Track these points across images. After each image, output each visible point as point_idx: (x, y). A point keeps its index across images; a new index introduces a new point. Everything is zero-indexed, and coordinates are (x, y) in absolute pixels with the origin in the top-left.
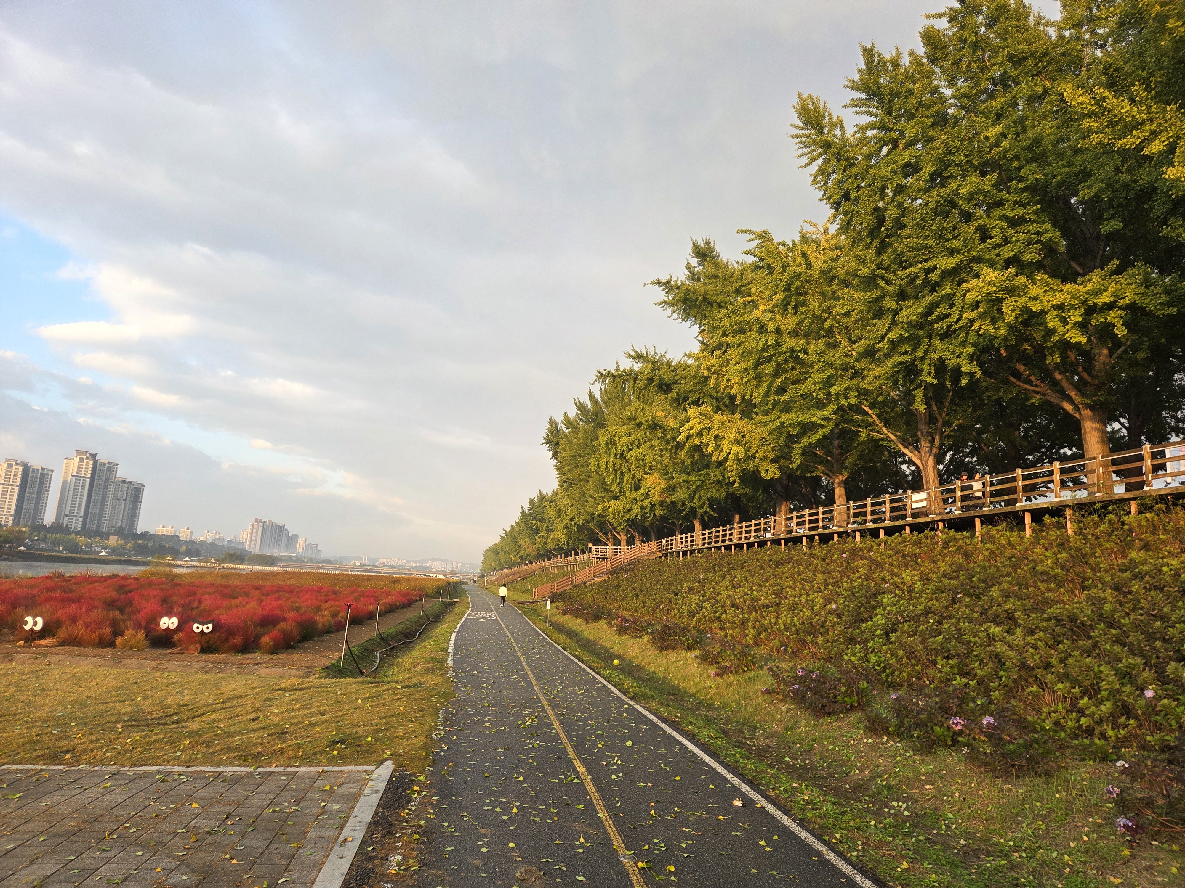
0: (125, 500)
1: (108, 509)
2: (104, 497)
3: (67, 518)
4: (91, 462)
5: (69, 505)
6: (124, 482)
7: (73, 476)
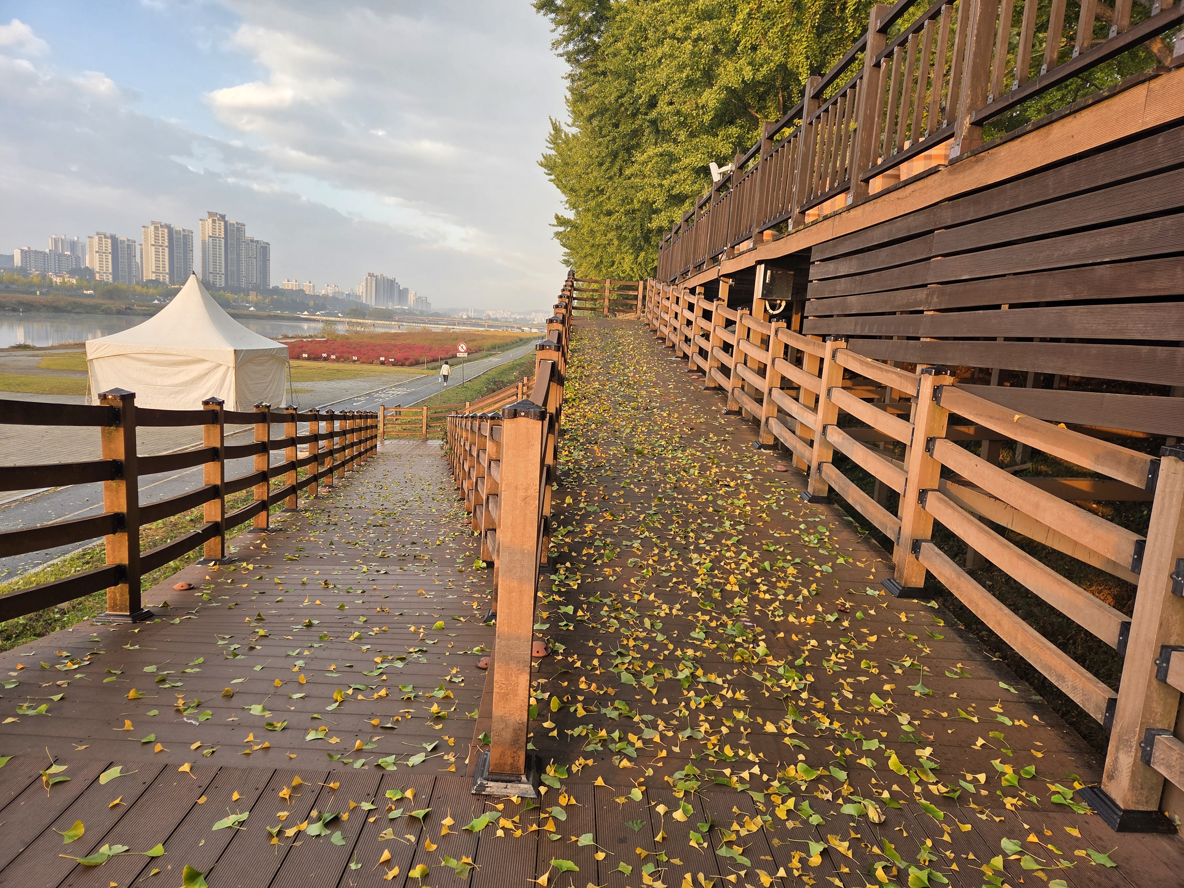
0: (256, 258)
1: (243, 268)
2: (238, 255)
3: (211, 275)
4: (223, 223)
5: (211, 263)
6: (252, 241)
7: (210, 237)
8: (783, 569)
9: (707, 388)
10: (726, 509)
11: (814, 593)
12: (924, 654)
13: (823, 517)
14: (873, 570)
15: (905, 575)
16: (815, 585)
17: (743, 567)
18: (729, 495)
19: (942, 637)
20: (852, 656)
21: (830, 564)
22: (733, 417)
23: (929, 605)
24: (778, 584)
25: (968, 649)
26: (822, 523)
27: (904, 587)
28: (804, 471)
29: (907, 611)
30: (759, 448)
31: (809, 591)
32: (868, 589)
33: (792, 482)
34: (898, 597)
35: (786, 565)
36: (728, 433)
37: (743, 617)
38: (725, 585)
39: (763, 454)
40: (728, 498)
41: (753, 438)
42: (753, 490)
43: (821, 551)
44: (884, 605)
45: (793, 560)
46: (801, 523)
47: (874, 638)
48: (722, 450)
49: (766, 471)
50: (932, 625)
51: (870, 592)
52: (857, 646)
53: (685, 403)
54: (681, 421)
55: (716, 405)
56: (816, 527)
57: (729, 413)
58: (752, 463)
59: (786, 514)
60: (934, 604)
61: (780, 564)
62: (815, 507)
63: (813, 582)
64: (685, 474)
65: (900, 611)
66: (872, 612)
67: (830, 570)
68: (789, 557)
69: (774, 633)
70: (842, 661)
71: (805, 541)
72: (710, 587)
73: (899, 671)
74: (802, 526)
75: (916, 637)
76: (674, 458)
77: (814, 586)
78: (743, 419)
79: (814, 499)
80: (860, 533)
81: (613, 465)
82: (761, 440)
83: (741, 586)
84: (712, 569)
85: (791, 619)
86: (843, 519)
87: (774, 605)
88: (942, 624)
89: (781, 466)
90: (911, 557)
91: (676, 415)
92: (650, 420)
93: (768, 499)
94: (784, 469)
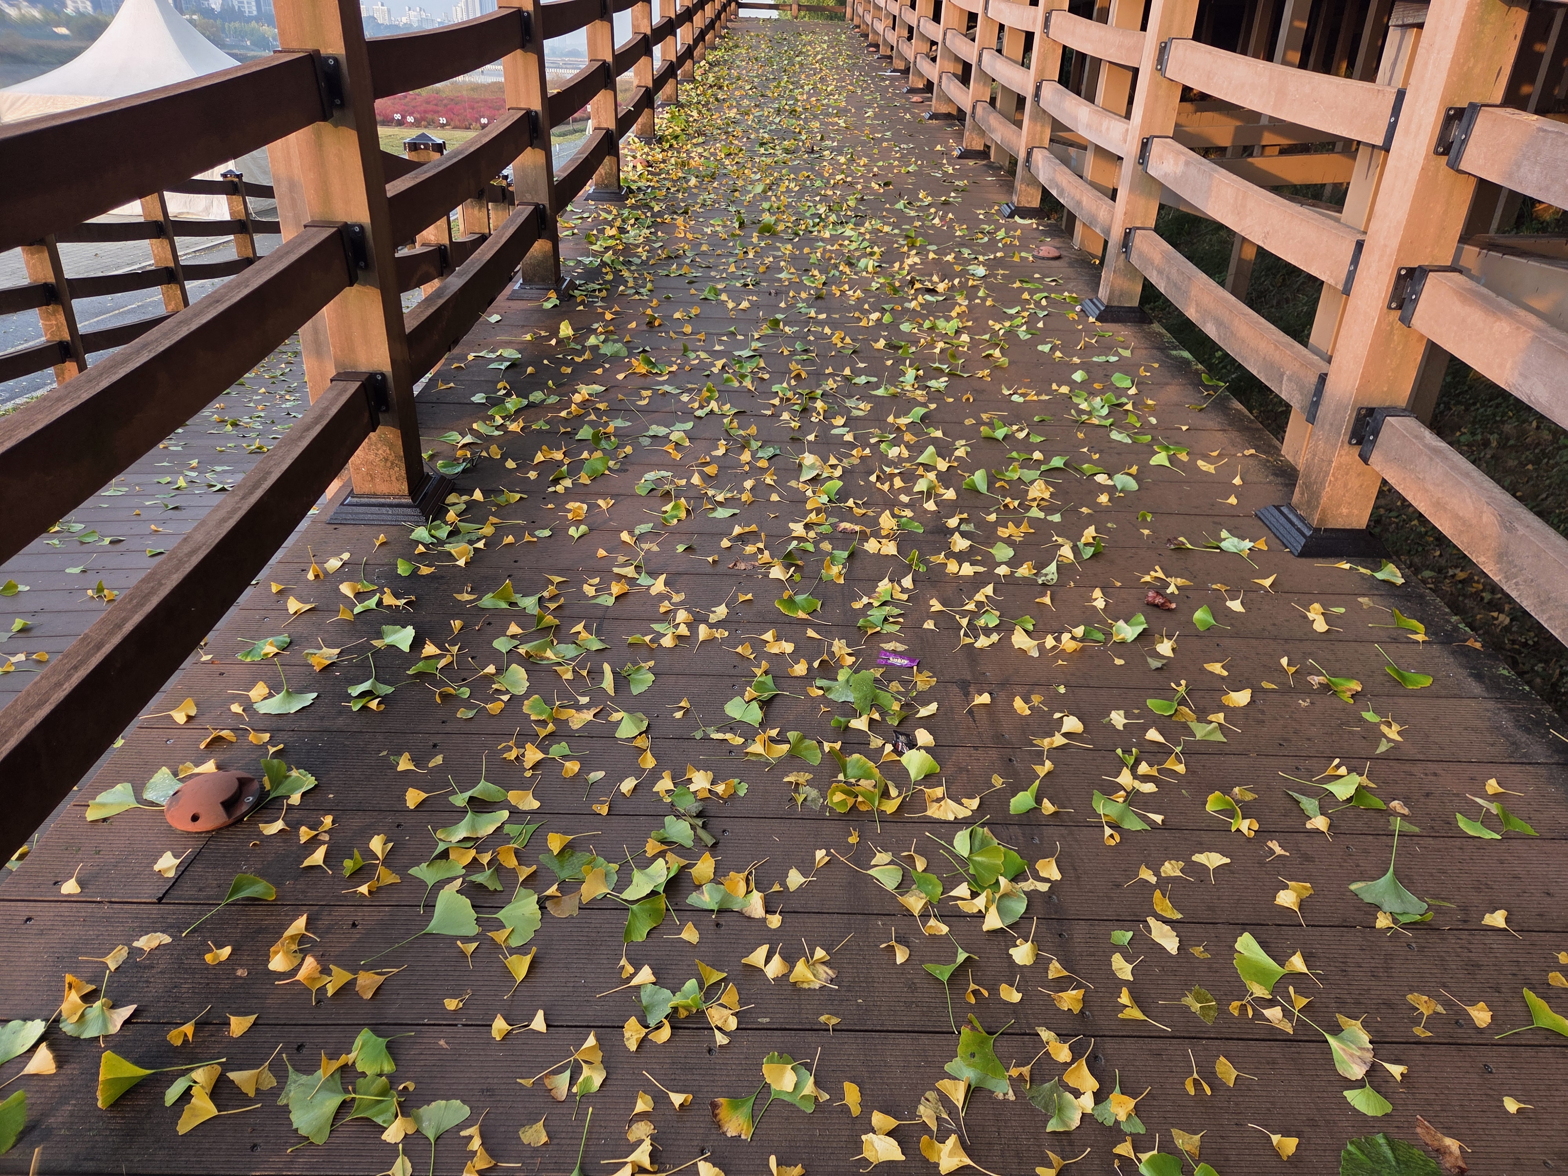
8: (1019, 489)
9: (934, 117)
10: (915, 342)
11: (1089, 552)
12: (1383, 747)
13: (1127, 353)
14: (1237, 481)
15: (1324, 500)
16: (1092, 529)
17: (921, 486)
18: (930, 310)
19: (1427, 681)
20: (1181, 768)
21: (1134, 470)
22: (971, 163)
23: (1379, 576)
24: (1003, 532)
25: (1506, 721)
26: (1124, 367)
27: (1317, 530)
28: (1095, 257)
29: (1326, 598)
30: (1011, 216)
31: (1075, 549)
32: (1224, 534)
33: (1068, 279)
34: (1302, 555)
35: (1029, 474)
36: (956, 190)
37: (890, 637)
38: (864, 537)
39: (1016, 227)
40: (925, 318)
41: (1002, 198)
42: (984, 300)
43: (1115, 435)
44: (1267, 582)
45: (1047, 460)
46: (1075, 368)
47: (1241, 698)
48: (936, 221)
49: (1016, 259)
50: (1395, 640)
51: (1230, 543)
52: (1194, 725)
53: (887, 140)
54: (871, 171)
55: (945, 143)
56: (1108, 376)
57: (966, 155)
58: (992, 245)
59: (1046, 348)
60: (1391, 573)
61: (1013, 473)
62: (1110, 330)
63: (1088, 521)
64: (847, 270)
65: (1307, 598)
66: (1236, 606)
67: (1133, 485)
68: (1037, 455)
69: (966, 689)
70: (1149, 788)
71: (1081, 412)
72: (826, 546)
73: (1320, 823)
74: (1078, 376)
75: (1356, 686)
76: (833, 239)
77: (1090, 532)
78: (990, 166)
79: (1109, 315)
80: (1207, 388)
81: (704, 253)
82: (1015, 199)
83: (904, 539)
84: (843, 495)
85: (1020, 640)
86: (1169, 356)
87: (980, 597)
88: (1420, 637)
89: (1048, 249)
90: (1349, 455)
91: (864, 161)
92: (812, 169)
93: (1011, 318)
94: (1055, 253)
